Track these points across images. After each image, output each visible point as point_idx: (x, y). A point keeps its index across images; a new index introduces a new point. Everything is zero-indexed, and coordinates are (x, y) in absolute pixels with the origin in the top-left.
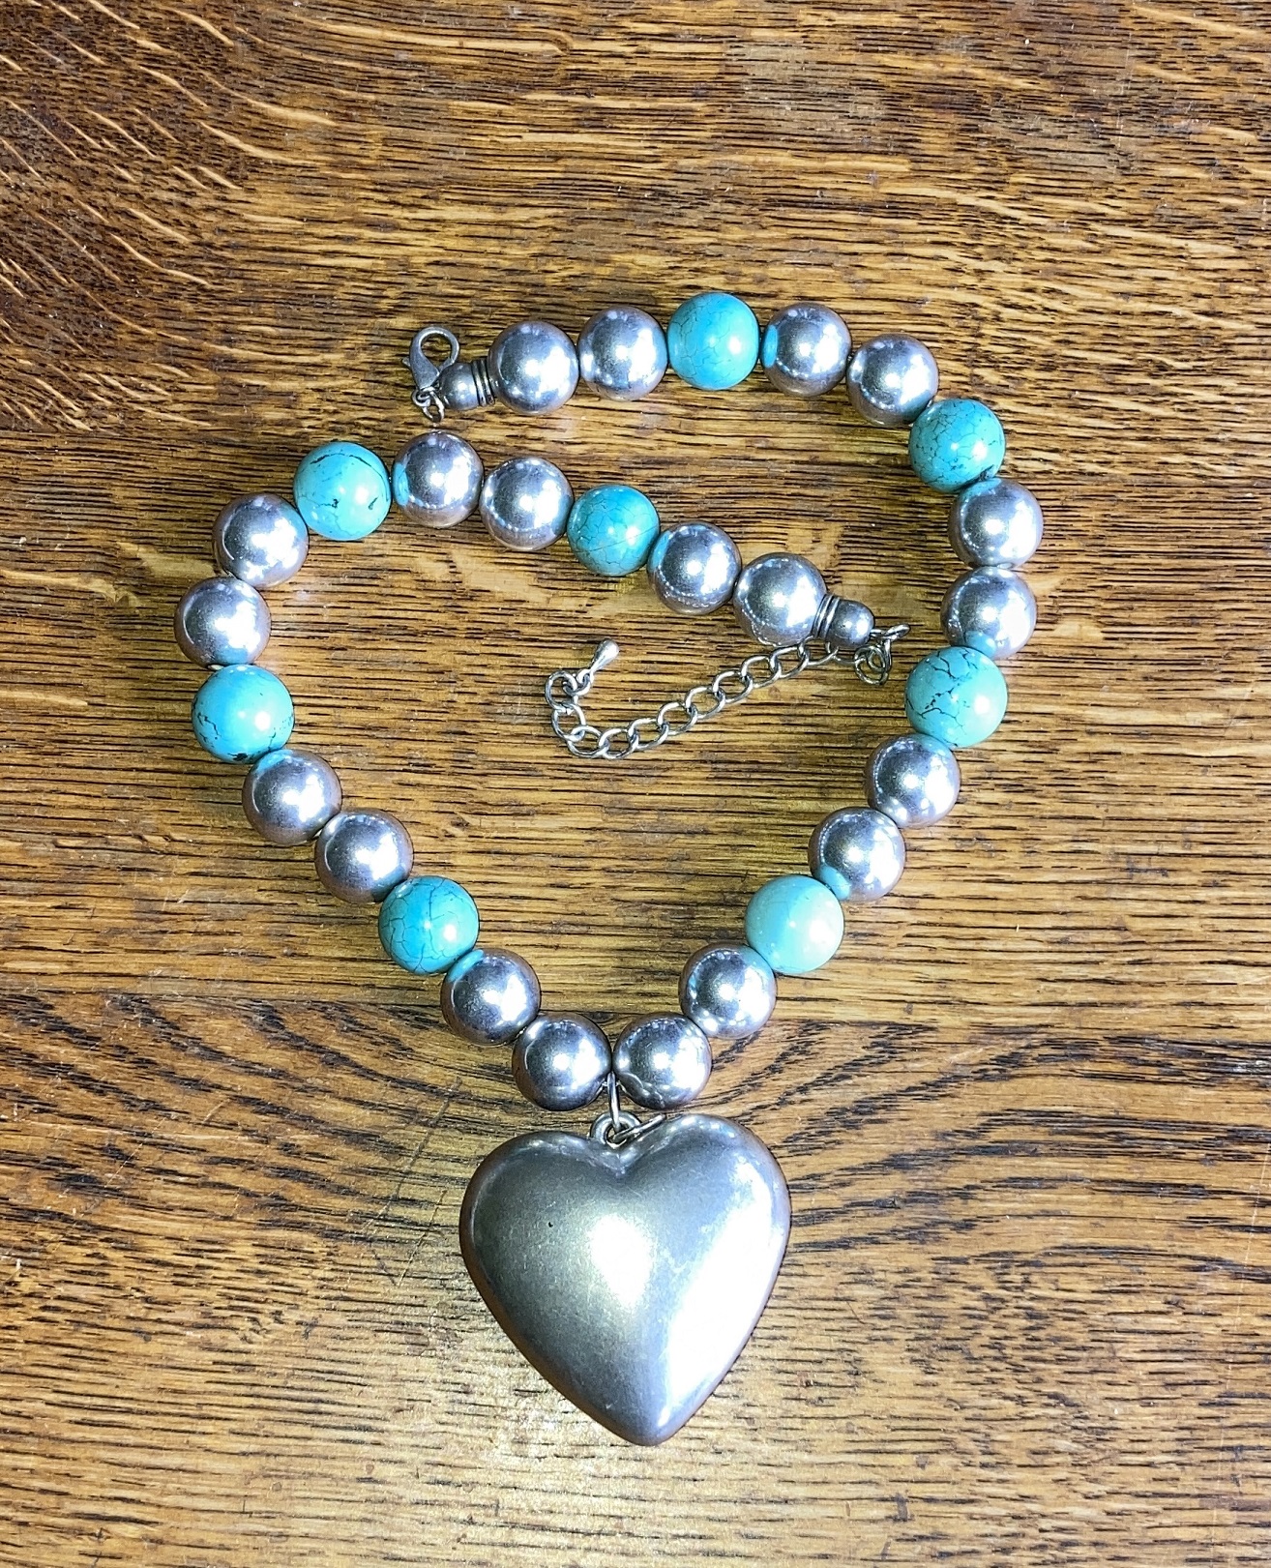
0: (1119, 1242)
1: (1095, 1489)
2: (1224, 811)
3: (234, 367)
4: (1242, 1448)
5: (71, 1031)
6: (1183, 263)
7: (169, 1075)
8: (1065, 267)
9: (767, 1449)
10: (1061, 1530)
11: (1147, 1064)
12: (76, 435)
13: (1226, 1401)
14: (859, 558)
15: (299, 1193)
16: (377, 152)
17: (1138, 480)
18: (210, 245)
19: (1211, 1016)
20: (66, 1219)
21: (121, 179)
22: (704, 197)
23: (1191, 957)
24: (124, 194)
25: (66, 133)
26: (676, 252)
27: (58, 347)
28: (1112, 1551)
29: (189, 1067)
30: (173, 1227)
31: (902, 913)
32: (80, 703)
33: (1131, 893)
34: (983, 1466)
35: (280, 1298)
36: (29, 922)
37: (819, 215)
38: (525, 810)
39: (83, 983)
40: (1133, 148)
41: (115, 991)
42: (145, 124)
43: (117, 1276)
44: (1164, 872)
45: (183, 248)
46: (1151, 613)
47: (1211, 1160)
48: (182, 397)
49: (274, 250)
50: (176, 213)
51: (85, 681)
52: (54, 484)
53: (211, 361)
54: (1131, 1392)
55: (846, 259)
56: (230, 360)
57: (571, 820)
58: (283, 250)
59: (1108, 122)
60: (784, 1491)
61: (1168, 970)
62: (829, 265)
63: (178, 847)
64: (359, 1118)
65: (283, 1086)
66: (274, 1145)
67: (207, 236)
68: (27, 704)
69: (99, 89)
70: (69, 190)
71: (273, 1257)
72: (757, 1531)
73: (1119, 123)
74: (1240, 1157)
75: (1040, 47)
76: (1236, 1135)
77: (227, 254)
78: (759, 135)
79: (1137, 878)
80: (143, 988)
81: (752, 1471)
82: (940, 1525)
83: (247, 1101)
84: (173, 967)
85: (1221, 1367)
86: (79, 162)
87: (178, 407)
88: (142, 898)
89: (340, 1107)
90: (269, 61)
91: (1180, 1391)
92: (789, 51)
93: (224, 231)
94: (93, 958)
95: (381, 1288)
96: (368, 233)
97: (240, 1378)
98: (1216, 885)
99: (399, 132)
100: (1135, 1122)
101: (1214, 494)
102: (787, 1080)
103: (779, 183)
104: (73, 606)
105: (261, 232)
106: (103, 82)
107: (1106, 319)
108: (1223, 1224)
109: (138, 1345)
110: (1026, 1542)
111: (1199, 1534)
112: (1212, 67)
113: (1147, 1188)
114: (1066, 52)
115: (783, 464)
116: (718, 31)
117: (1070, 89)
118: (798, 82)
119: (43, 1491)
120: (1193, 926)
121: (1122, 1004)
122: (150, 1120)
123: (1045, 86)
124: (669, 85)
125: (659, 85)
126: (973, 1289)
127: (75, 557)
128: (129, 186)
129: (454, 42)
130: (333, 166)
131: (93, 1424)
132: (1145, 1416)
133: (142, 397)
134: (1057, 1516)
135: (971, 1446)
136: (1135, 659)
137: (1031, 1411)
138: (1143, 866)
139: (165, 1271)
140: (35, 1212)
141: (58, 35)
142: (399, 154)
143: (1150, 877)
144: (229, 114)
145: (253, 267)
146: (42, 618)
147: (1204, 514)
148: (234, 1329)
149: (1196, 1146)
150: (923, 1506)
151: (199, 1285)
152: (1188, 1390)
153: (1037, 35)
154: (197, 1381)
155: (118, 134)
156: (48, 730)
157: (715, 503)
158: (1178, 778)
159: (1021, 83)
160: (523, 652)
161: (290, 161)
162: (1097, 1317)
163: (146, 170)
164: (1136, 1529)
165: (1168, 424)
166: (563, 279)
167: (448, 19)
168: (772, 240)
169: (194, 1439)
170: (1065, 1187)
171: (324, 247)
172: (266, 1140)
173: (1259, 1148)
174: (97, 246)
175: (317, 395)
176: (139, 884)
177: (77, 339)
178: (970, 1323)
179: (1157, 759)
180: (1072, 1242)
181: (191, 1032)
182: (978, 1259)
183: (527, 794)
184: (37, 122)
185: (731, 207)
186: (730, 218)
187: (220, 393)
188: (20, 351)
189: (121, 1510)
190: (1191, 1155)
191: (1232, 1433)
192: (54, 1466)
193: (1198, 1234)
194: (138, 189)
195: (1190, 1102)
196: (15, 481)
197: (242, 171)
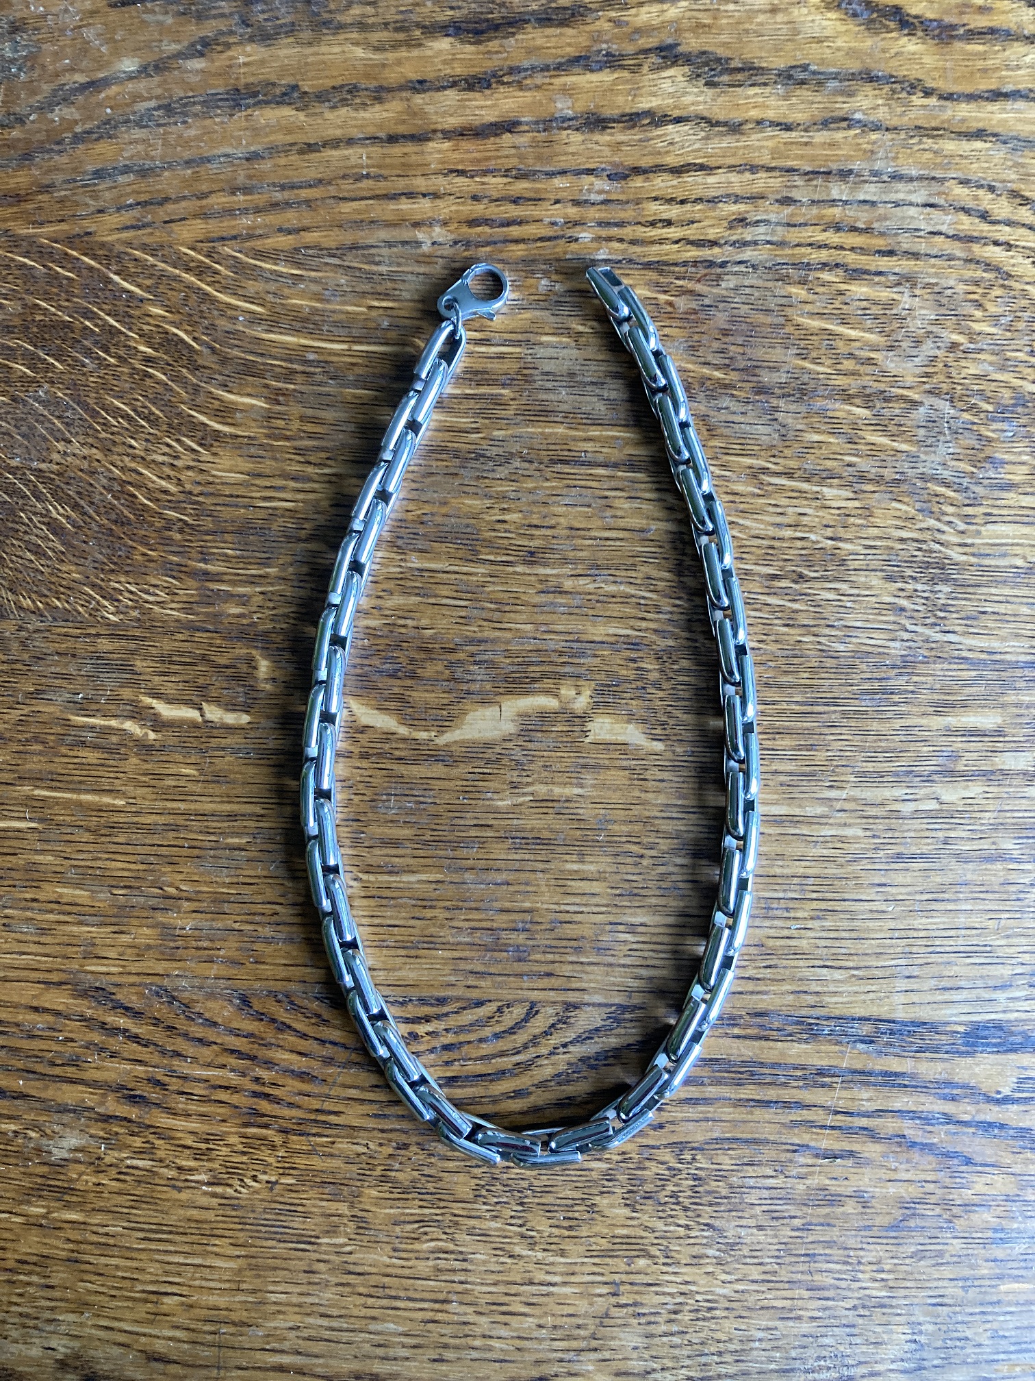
0: (749, 1136)
1: (729, 1278)
2: (826, 871)
3: (209, 577)
4: (814, 1255)
5: (127, 1009)
6: (818, 503)
7: (186, 1035)
8: (742, 506)
9: (540, 1255)
10: (708, 1301)
11: (771, 1029)
12: (109, 625)
13: (806, 1228)
14: (607, 705)
15: (264, 1106)
16: (297, 426)
17: (780, 653)
18: (190, 493)
19: (811, 999)
20: (130, 1121)
21: (131, 447)
22: (508, 458)
23: (801, 963)
24: (134, 457)
25: (94, 414)
26: (491, 497)
27: (96, 565)
28: (737, 1313)
29: (197, 1030)
30: (193, 1125)
31: (627, 935)
32: (121, 803)
33: (767, 923)
34: (664, 1264)
35: (256, 1167)
36: (97, 941)
37: (584, 470)
38: (396, 869)
39: (133, 979)
40: (790, 421)
41: (151, 984)
42: (145, 407)
43: (161, 1154)
44: (787, 910)
45: (173, 495)
46: (786, 742)
47: (806, 1086)
48: (177, 598)
49: (232, 496)
50: (167, 470)
51: (123, 788)
52: (98, 658)
53: (193, 574)
54: (752, 1222)
55: (599, 501)
56: (206, 573)
57: (424, 877)
58: (238, 496)
59: (774, 402)
60: (549, 1278)
61: (787, 972)
62: (589, 506)
63: (184, 894)
64: (299, 1063)
65: (253, 1043)
66: (248, 1078)
67: (188, 487)
68: (89, 803)
69: (115, 382)
70: (99, 455)
71: (251, 1144)
72: (534, 1300)
73: (781, 403)
74: (823, 1085)
75: (732, 348)
76: (821, 1072)
77: (201, 499)
78: (543, 413)
79: (771, 913)
80: (166, 982)
81: (531, 1267)
82: (638, 1297)
83: (232, 1052)
84: (185, 970)
85: (804, 1208)
86: (103, 435)
87: (174, 605)
88: (164, 926)
89: (287, 1056)
90: (224, 360)
91: (781, 1221)
92: (565, 351)
93: (199, 483)
94: (137, 964)
95: (317, 1162)
96: (292, 484)
97: (234, 1213)
98: (819, 918)
99: (310, 412)
100: (762, 1065)
101: (830, 663)
102: (554, 1040)
103: (558, 447)
104: (114, 739)
105: (222, 484)
106: (116, 377)
107: (765, 542)
108: (810, 1124)
109: (175, 1194)
110: (688, 1308)
111: (787, 1303)
112: (845, 362)
113: (767, 1104)
114: (749, 351)
115: (555, 643)
116: (520, 337)
117: (751, 378)
118: (572, 374)
119: (124, 1278)
120: (804, 943)
121: (758, 993)
122: (175, 1062)
123: (734, 376)
124: (486, 376)
125: (479, 377)
126: (662, 1163)
127: (114, 707)
128: (137, 451)
129: (345, 346)
130: (268, 436)
131: (150, 1240)
132: (761, 1236)
133: (151, 599)
134: (706, 1293)
135: (658, 1253)
136: (776, 772)
137: (693, 1234)
138: (775, 906)
139: (188, 1152)
140: (111, 1117)
141: (86, 342)
142: (310, 428)
143: (779, 913)
144: (200, 399)
145: (218, 508)
146: (95, 747)
147: (823, 675)
148: (230, 1186)
149: (798, 1079)
150: (628, 1287)
151: (209, 1160)
152: (785, 1221)
153: (728, 339)
154: (210, 1215)
155: (128, 415)
156: (102, 820)
157: (515, 668)
158: (798, 849)
159: (718, 374)
160: (395, 767)
161: (240, 433)
162: (734, 1180)
163: (147, 440)
164: (752, 1299)
165: (804, 615)
166: (418, 516)
167: (341, 330)
168: (553, 488)
169: (209, 1248)
170: (719, 1105)
171: (263, 494)
172: (244, 1075)
173: (835, 1079)
174: (118, 494)
175: (262, 597)
176: (160, 917)
177: (109, 559)
178: (660, 1183)
179: (787, 837)
180: (722, 1136)
181: (197, 1010)
182: (666, 1146)
183: (397, 860)
184: (75, 406)
185: (526, 465)
186: (526, 473)
187: (200, 595)
188: (73, 568)
189: (170, 1289)
190: (795, 1084)
191: (811, 1246)
192: (129, 1263)
193: (796, 1131)
194: (142, 454)
195: (797, 1051)
196: (74, 656)
197: (209, 441)
